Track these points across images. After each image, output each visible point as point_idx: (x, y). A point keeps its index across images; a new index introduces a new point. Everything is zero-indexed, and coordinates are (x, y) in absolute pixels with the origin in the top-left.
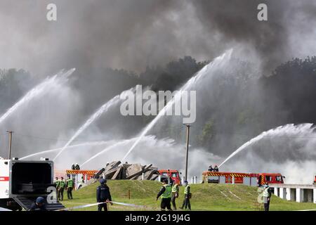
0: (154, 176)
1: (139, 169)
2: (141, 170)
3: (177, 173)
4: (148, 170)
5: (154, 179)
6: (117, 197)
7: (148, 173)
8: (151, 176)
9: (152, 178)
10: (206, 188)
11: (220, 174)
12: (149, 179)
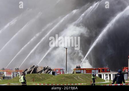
0: (49, 71)
1: (42, 68)
2: (43, 69)
3: (62, 70)
4: (46, 69)
5: (49, 73)
6: (28, 81)
7: (46, 70)
8: (47, 71)
9: (48, 72)
10: (67, 76)
11: (81, 69)
12: (46, 73)
